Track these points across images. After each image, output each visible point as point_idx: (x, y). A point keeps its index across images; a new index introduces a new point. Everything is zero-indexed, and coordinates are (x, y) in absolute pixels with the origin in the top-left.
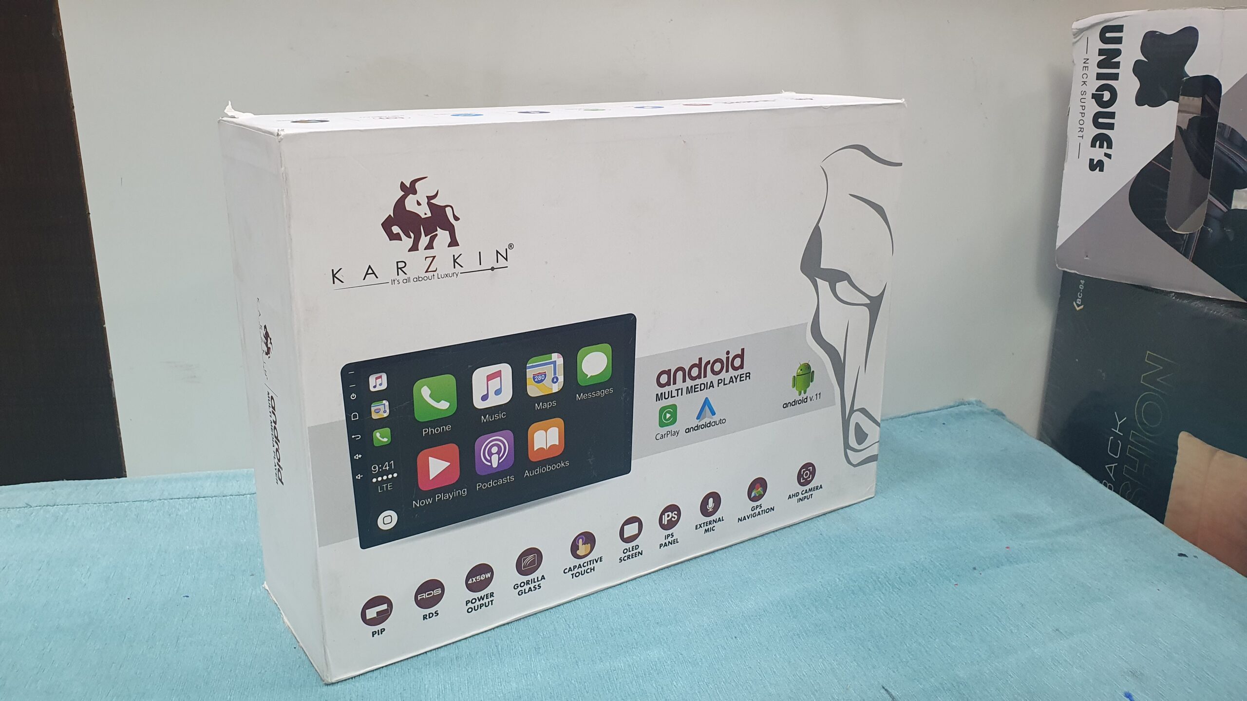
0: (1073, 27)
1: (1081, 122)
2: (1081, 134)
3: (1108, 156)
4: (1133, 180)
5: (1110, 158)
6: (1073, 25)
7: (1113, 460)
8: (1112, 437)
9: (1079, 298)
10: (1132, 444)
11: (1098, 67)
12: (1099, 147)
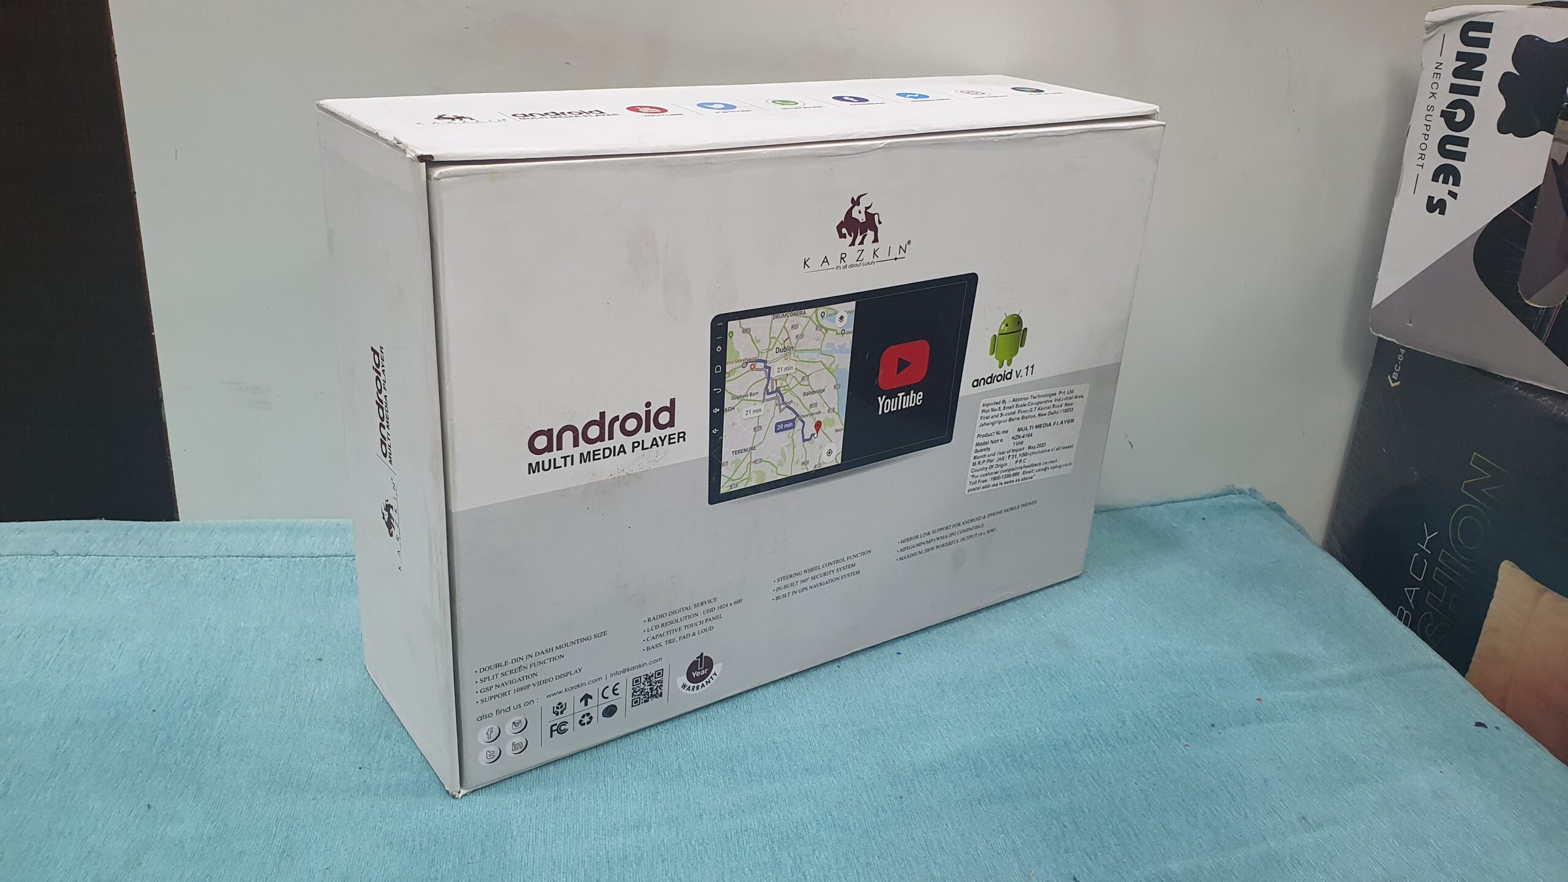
0: (1426, 19)
1: (1423, 147)
2: (1420, 162)
3: (1453, 195)
4: (1482, 231)
5: (1456, 199)
6: (1427, 16)
7: (1416, 583)
8: (1417, 554)
9: (1396, 372)
10: (1441, 566)
11: (1453, 75)
12: (1443, 182)
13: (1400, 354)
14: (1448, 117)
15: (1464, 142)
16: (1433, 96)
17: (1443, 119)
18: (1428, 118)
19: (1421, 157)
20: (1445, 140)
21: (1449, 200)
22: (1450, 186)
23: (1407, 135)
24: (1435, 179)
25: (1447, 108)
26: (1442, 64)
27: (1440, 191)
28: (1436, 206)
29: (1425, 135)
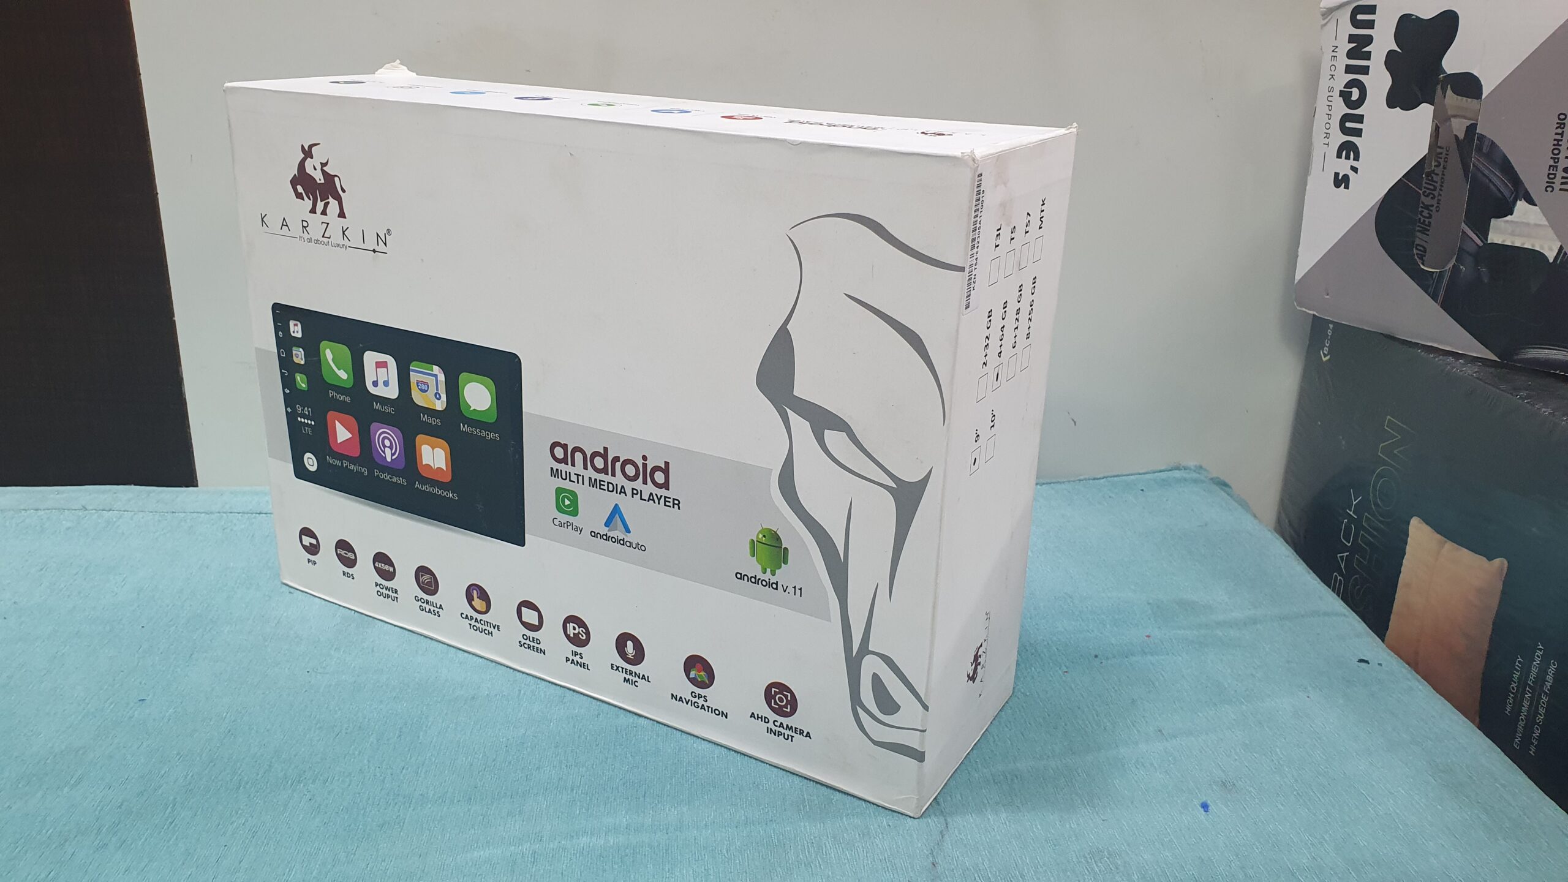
1: (1328, 126)
2: (1326, 141)
3: (1354, 169)
4: (1380, 202)
5: (1357, 173)
8: (1347, 520)
9: (1326, 347)
10: (1365, 529)
11: (1347, 57)
12: (1346, 159)
13: (1329, 328)
14: (1345, 95)
15: (1360, 119)
16: (1333, 77)
17: (1341, 98)
18: (1330, 99)
19: (1326, 137)
20: (1345, 118)
21: (1351, 174)
22: (1352, 162)
23: (1314, 116)
24: (1339, 156)
25: (1344, 88)
26: (1337, 47)
27: (1343, 166)
28: (1341, 181)
29: (1328, 115)
